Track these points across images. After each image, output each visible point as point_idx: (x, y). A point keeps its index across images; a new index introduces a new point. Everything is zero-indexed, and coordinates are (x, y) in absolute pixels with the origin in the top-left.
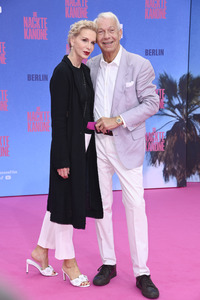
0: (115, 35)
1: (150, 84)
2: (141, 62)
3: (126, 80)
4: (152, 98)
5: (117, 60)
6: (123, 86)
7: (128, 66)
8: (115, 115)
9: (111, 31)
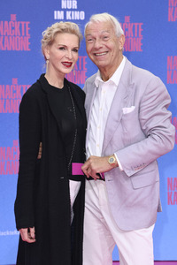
0: (111, 44)
1: (159, 110)
2: (148, 79)
3: (126, 104)
4: (161, 130)
5: (116, 77)
6: (120, 112)
7: (129, 85)
8: (108, 152)
9: (104, 38)
